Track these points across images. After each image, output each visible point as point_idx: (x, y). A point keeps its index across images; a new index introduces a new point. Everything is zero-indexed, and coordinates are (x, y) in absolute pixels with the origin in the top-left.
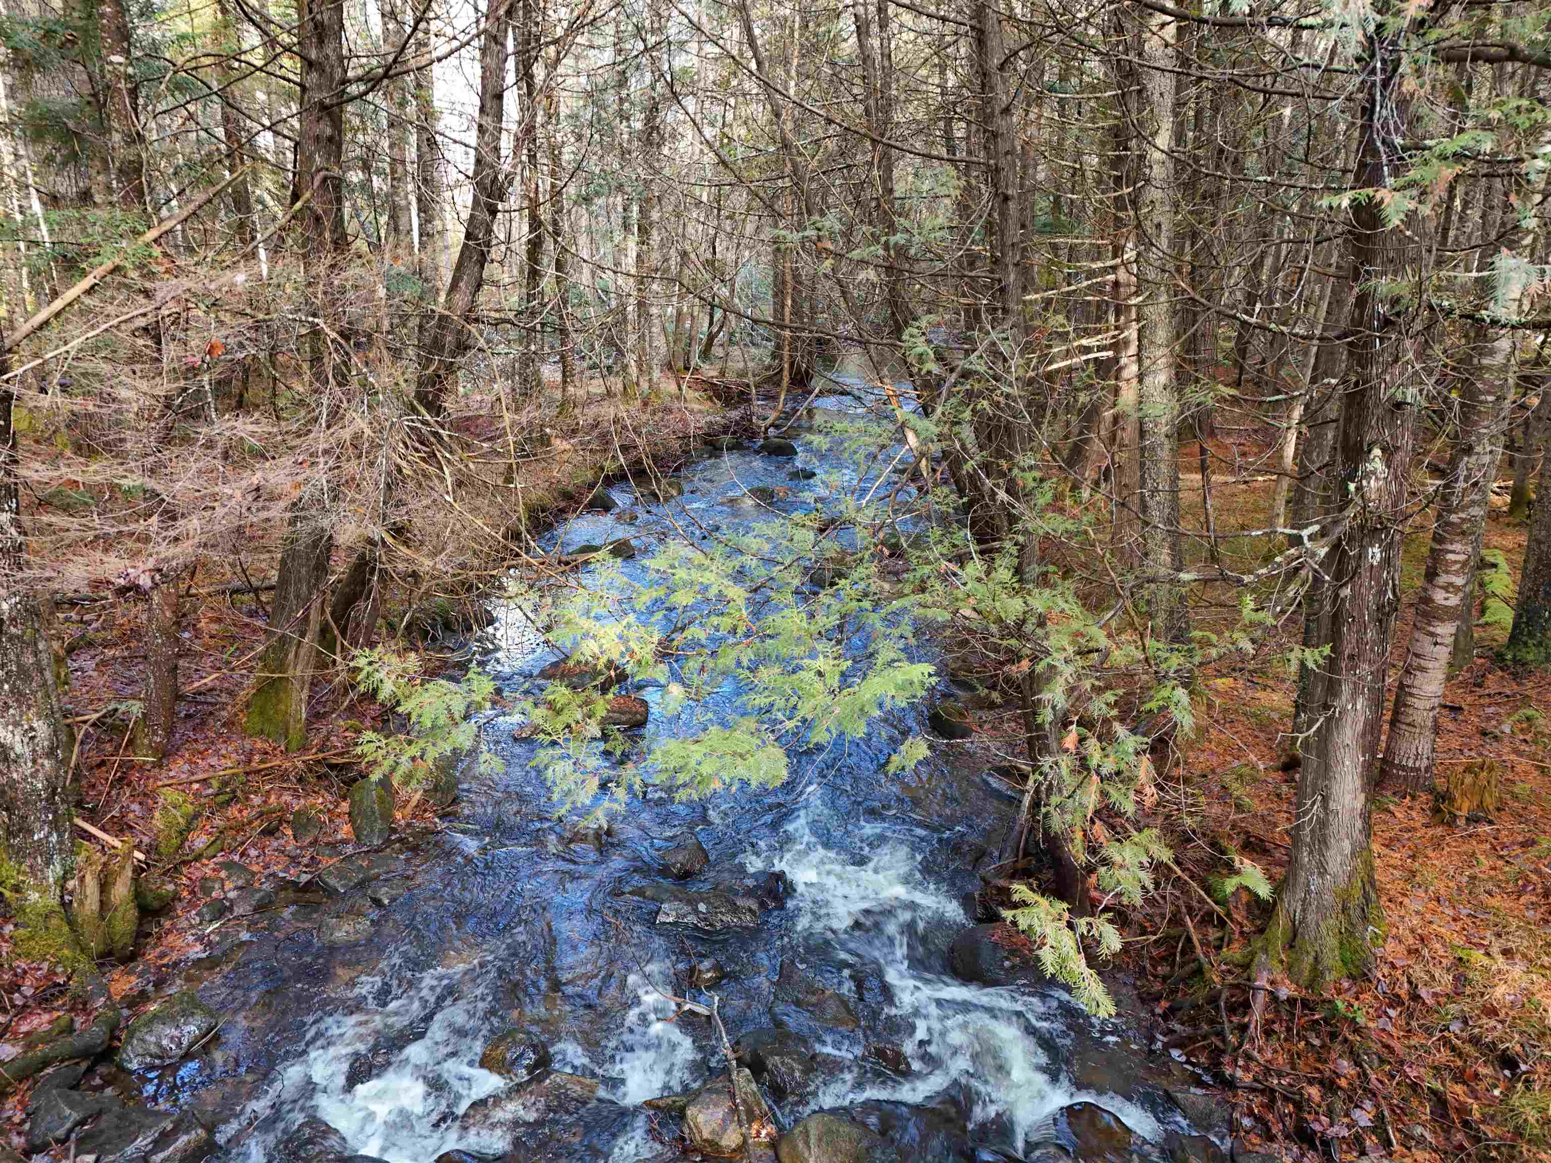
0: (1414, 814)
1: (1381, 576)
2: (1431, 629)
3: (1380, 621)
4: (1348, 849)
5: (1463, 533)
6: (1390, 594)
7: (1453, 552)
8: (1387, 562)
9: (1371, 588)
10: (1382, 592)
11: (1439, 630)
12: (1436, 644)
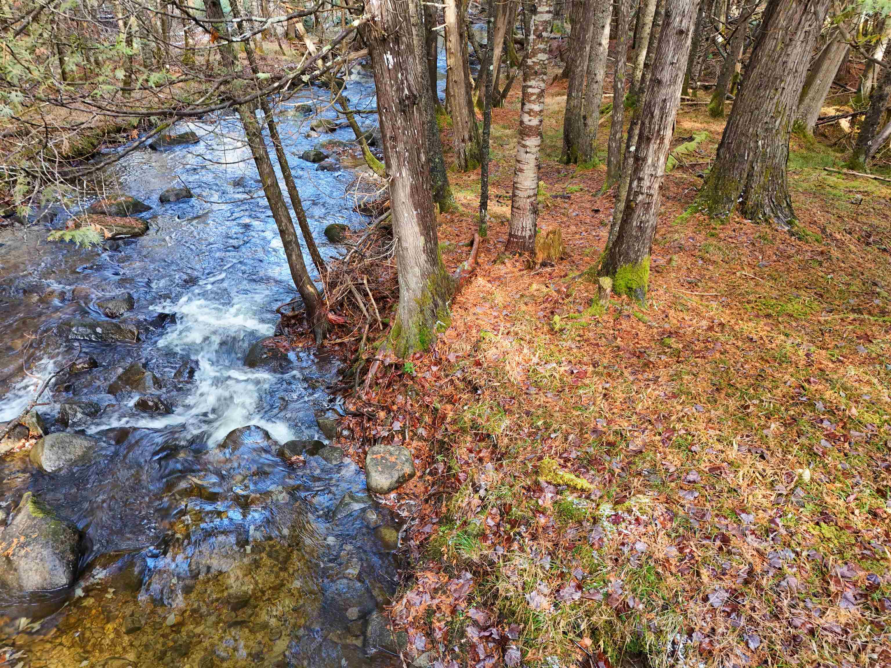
0: (518, 264)
1: (397, 78)
2: (523, 142)
3: (404, 111)
4: (418, 274)
5: (536, 73)
6: (406, 92)
7: (531, 87)
8: (399, 66)
9: (392, 86)
10: (400, 90)
11: (528, 143)
12: (527, 152)
